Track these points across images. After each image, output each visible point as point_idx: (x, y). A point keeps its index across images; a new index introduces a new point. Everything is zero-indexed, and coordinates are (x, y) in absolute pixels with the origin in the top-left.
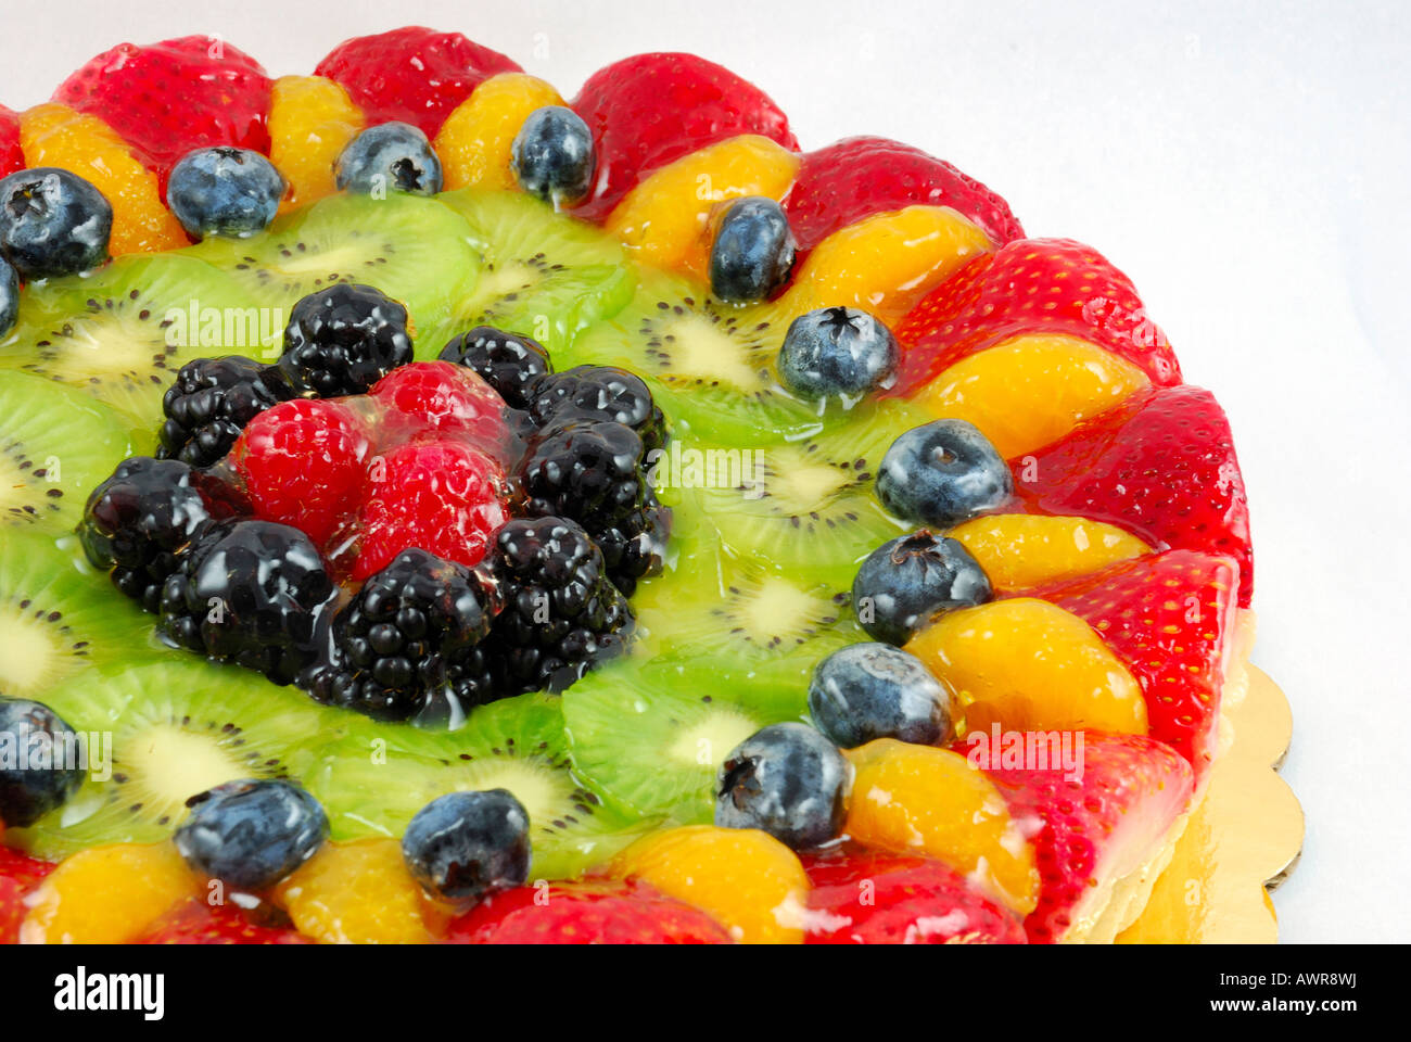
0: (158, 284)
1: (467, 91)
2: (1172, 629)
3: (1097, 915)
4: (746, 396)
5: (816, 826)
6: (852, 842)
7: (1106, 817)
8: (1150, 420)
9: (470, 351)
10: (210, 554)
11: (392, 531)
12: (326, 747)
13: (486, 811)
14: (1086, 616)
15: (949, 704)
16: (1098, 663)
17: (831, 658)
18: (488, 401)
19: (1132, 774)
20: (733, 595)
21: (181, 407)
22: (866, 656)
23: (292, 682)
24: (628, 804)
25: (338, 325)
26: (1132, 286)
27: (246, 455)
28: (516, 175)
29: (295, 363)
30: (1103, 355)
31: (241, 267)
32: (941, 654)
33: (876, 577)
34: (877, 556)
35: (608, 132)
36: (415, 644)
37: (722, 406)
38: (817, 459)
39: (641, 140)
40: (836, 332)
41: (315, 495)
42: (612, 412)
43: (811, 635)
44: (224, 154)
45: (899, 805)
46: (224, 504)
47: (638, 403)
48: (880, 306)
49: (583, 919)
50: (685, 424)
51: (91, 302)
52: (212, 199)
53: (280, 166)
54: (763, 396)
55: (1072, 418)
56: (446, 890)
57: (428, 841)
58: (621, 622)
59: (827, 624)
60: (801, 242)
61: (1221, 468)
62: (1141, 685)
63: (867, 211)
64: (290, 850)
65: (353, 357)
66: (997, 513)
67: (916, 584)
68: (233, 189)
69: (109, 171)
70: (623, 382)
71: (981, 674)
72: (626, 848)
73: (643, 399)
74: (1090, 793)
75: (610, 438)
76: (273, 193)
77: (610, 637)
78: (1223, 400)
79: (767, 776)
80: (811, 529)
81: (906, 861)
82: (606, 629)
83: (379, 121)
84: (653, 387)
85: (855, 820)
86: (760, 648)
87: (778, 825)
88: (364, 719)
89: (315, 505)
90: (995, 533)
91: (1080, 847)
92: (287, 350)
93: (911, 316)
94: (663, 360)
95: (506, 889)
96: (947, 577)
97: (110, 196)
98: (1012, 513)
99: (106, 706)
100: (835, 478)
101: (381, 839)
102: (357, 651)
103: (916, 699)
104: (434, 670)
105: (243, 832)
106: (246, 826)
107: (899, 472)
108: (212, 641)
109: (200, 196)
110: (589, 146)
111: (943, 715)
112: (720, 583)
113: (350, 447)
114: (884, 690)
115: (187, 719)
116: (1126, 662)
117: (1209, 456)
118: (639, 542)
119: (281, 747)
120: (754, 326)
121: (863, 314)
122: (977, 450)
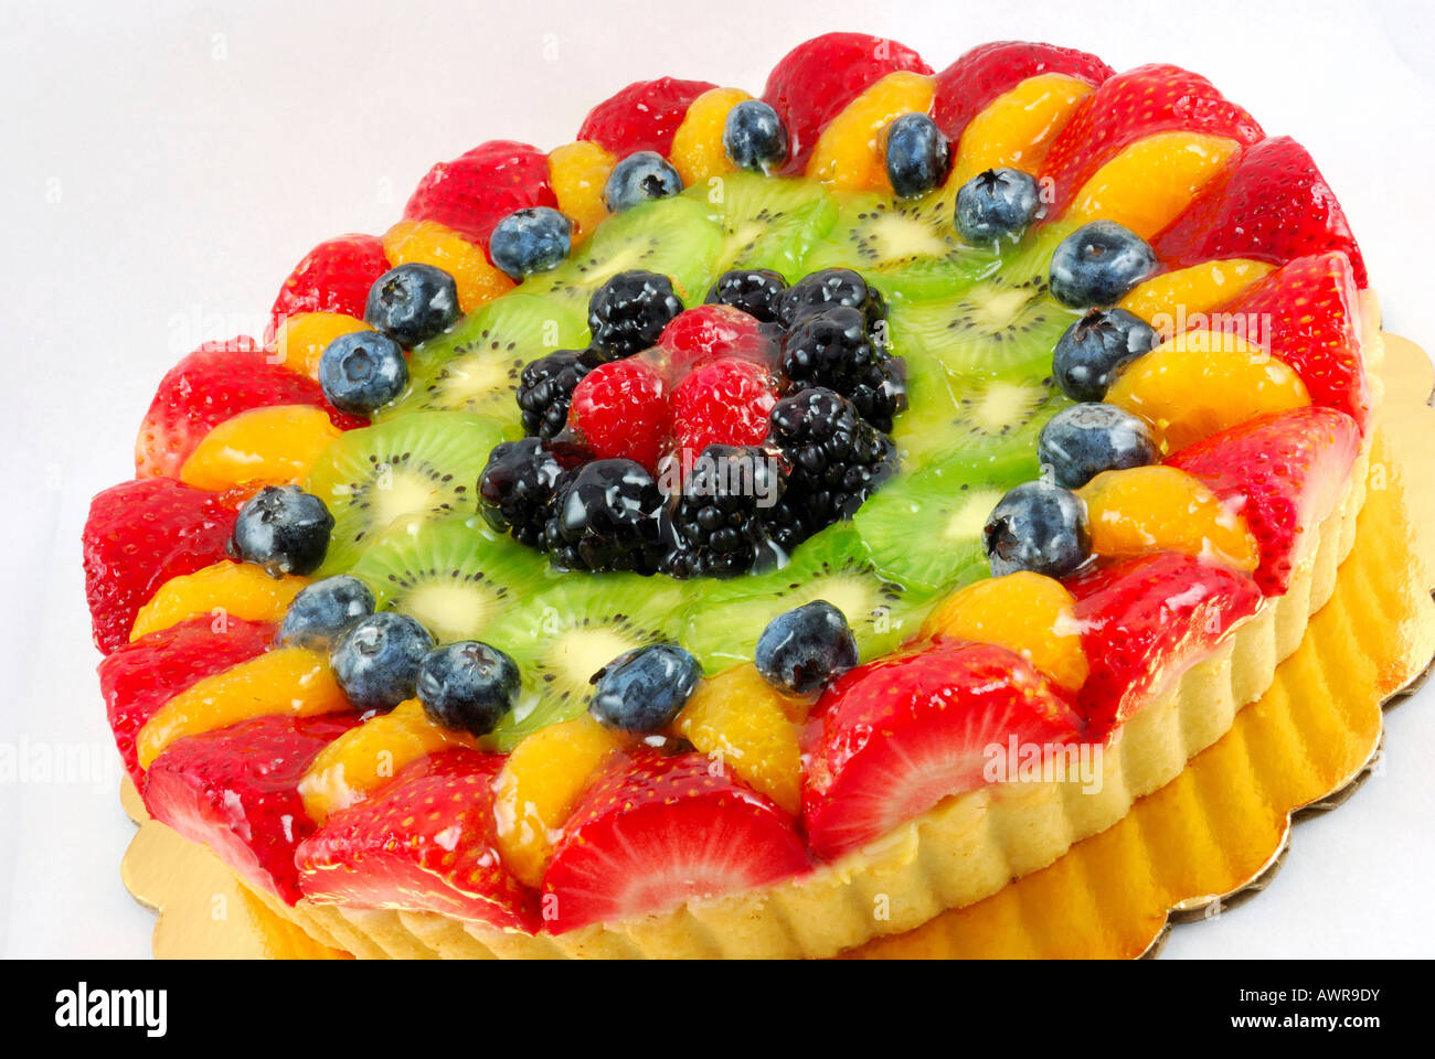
0: (499, 321)
1: (680, 118)
2: (1307, 319)
3: (1313, 554)
4: (940, 260)
5: (1068, 554)
6: (1100, 558)
7: (1294, 476)
8: (1247, 172)
9: (724, 292)
10: (568, 496)
11: (697, 439)
12: (686, 611)
13: (808, 620)
15: (1149, 432)
16: (1255, 362)
17: (1047, 425)
18: (744, 324)
20: (966, 405)
21: (529, 400)
22: (1073, 416)
23: (657, 570)
24: (924, 583)
25: (622, 304)
27: (577, 418)
28: (731, 160)
29: (601, 342)
30: (1198, 137)
31: (554, 289)
32: (1133, 397)
33: (1067, 356)
34: (1064, 340)
35: (791, 109)
36: (734, 515)
37: (922, 272)
38: (1004, 287)
39: (815, 106)
40: (991, 189)
41: (635, 431)
42: (837, 301)
43: (1032, 415)
44: (520, 215)
45: (1127, 519)
46: (570, 457)
47: (855, 288)
48: (1022, 161)
49: (902, 678)
50: (898, 294)
51: (457, 349)
52: (522, 249)
53: (566, 212)
54: (951, 257)
55: (1191, 191)
56: (798, 688)
57: (772, 656)
58: (883, 451)
59: (1043, 404)
60: (950, 136)
61: (1313, 189)
62: (1295, 369)
63: (994, 96)
64: (674, 693)
65: (640, 324)
66: (1146, 280)
67: (1099, 350)
68: (534, 237)
69: (447, 254)
70: (839, 277)
71: (1169, 402)
72: (928, 617)
73: (859, 285)
74: (1275, 463)
75: (838, 319)
76: (563, 231)
77: (880, 464)
78: (1298, 139)
79: (1018, 529)
80: (1011, 338)
81: (1148, 559)
82: (874, 460)
83: (626, 156)
84: (866, 276)
85: (1099, 540)
86: (995, 437)
87: (1039, 563)
88: (714, 582)
89: (637, 438)
90: (1150, 294)
91: (1280, 506)
92: (594, 334)
93: (1047, 160)
94: (871, 254)
95: (842, 674)
96: (1121, 338)
97: (452, 271)
98: (1160, 274)
99: (527, 629)
100: (1021, 296)
101: (740, 665)
102: (694, 533)
103: (1123, 436)
104: (753, 528)
105: (635, 690)
106: (636, 685)
107: (1065, 274)
108: (590, 560)
109: (512, 250)
110: (777, 123)
111: (1146, 441)
112: (953, 399)
113: (649, 387)
114: (1094, 436)
115: (586, 621)
116: (1277, 356)
117: (1301, 182)
118: (883, 389)
119: (659, 620)
120: (933, 209)
121: (1008, 170)
122: (1120, 237)
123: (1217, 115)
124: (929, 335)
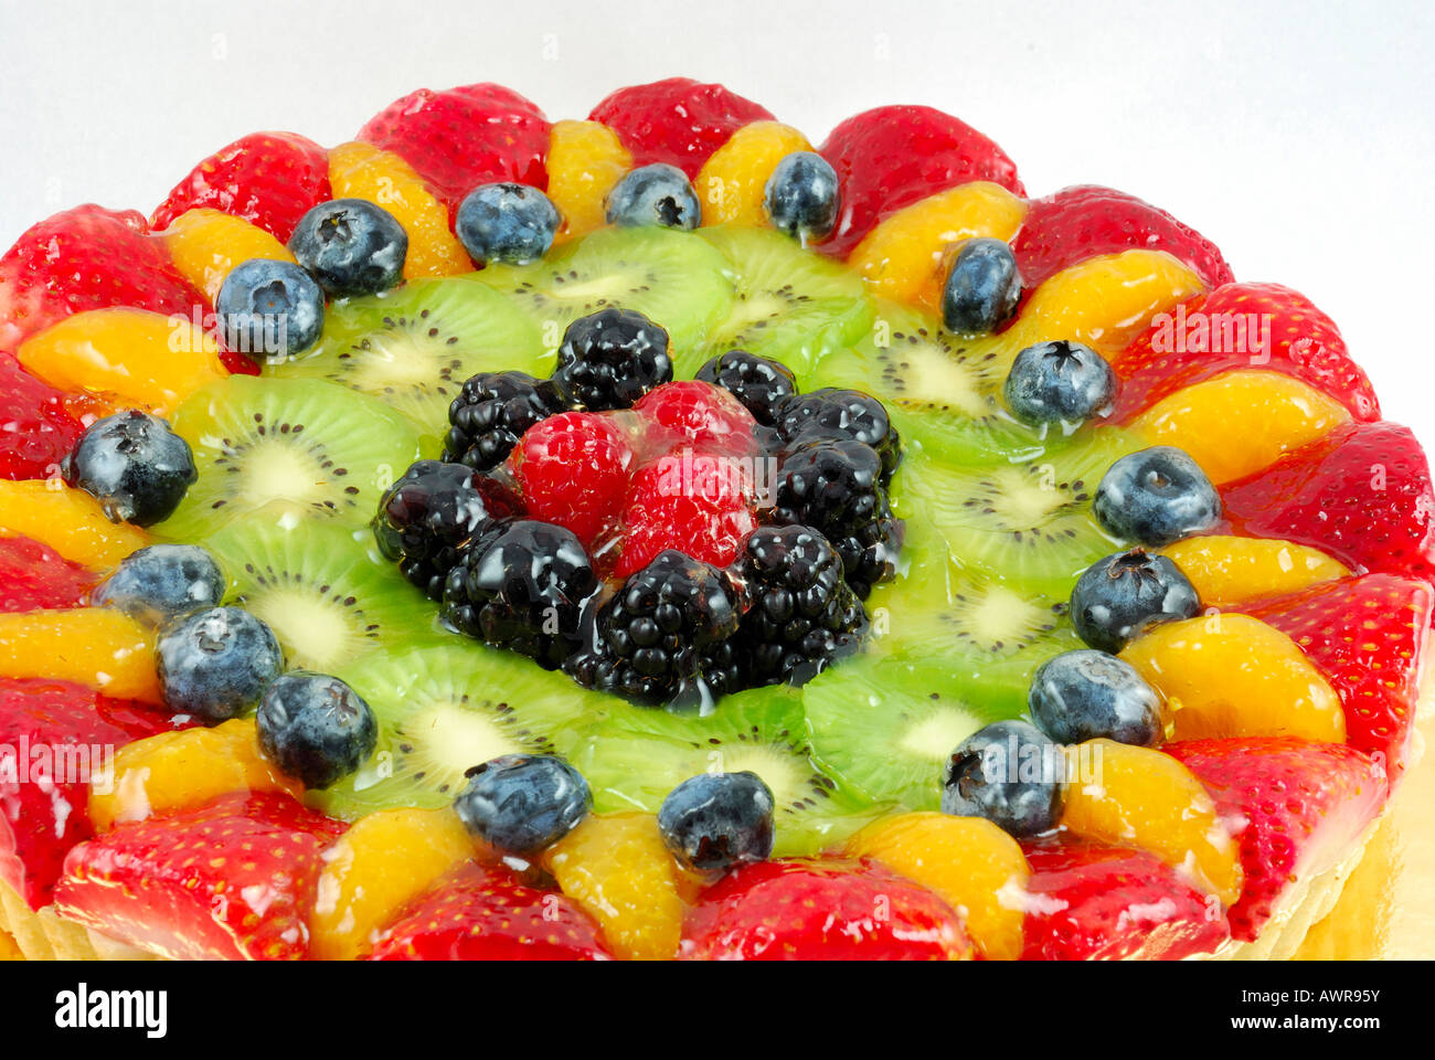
0: (446, 305)
1: (724, 138)
2: (1370, 646)
3: (1294, 908)
4: (974, 420)
5: (1036, 816)
6: (1068, 833)
7: (1307, 818)
8: (1351, 452)
9: (723, 372)
10: (489, 549)
11: (651, 534)
12: (590, 727)
13: (735, 791)
14: (1289, 632)
15: (1160, 708)
16: (1300, 675)
17: (1051, 662)
18: (740, 418)
19: (1332, 779)
20: (959, 601)
21: (464, 416)
22: (1083, 662)
23: (560, 667)
24: (862, 790)
25: (607, 346)
26: (1337, 329)
27: (523, 461)
28: (767, 214)
29: (567, 379)
30: (1308, 391)
31: (520, 291)
32: (1153, 662)
33: (1093, 591)
34: (1095, 570)
35: (852, 177)
36: (671, 637)
37: (951, 428)
38: (1038, 480)
39: (882, 184)
40: (1060, 364)
41: (583, 499)
42: (852, 431)
43: (1031, 640)
44: (507, 190)
45: (1113, 800)
46: (502, 505)
47: (876, 423)
48: (1100, 340)
49: (822, 893)
50: (918, 444)
51: (387, 320)
52: (496, 229)
53: (556, 201)
54: (989, 421)
55: (1278, 449)
56: (697, 861)
57: (682, 817)
59: (1046, 632)
60: (1028, 280)
61: (1418, 499)
62: (1340, 696)
63: (1089, 253)
64: (557, 820)
65: (619, 375)
66: (1206, 534)
67: (1131, 597)
68: (515, 221)
69: (405, 202)
70: (863, 405)
71: (1190, 682)
72: (860, 831)
73: (881, 420)
74: (1291, 796)
75: (852, 456)
76: (550, 226)
77: (847, 637)
78: (1419, 436)
80: (1032, 543)
81: (1117, 852)
82: (843, 629)
83: (645, 163)
84: (890, 410)
85: (1072, 812)
86: (984, 652)
87: (1001, 814)
88: (623, 703)
89: (584, 509)
90: (1205, 552)
91: (1282, 845)
92: (560, 367)
93: (1128, 350)
94: (898, 385)
95: (752, 864)
96: (1160, 592)
97: (406, 225)
98: (1220, 534)
99: (394, 683)
100: (1055, 498)
101: (638, 813)
102: (619, 641)
103: (1129, 704)
104: (687, 660)
105: (516, 801)
106: (519, 796)
107: (1116, 494)
108: (489, 628)
109: (485, 226)
110: (835, 189)
111: (1153, 719)
112: (948, 591)
113: (615, 457)
114: (1100, 694)
115: (465, 697)
116: (1326, 676)
117: (1407, 487)
118: (874, 550)
119: (549, 726)
120: (982, 357)
121: (1084, 348)
122: (1189, 476)
123: (1336, 373)
124: (939, 504)
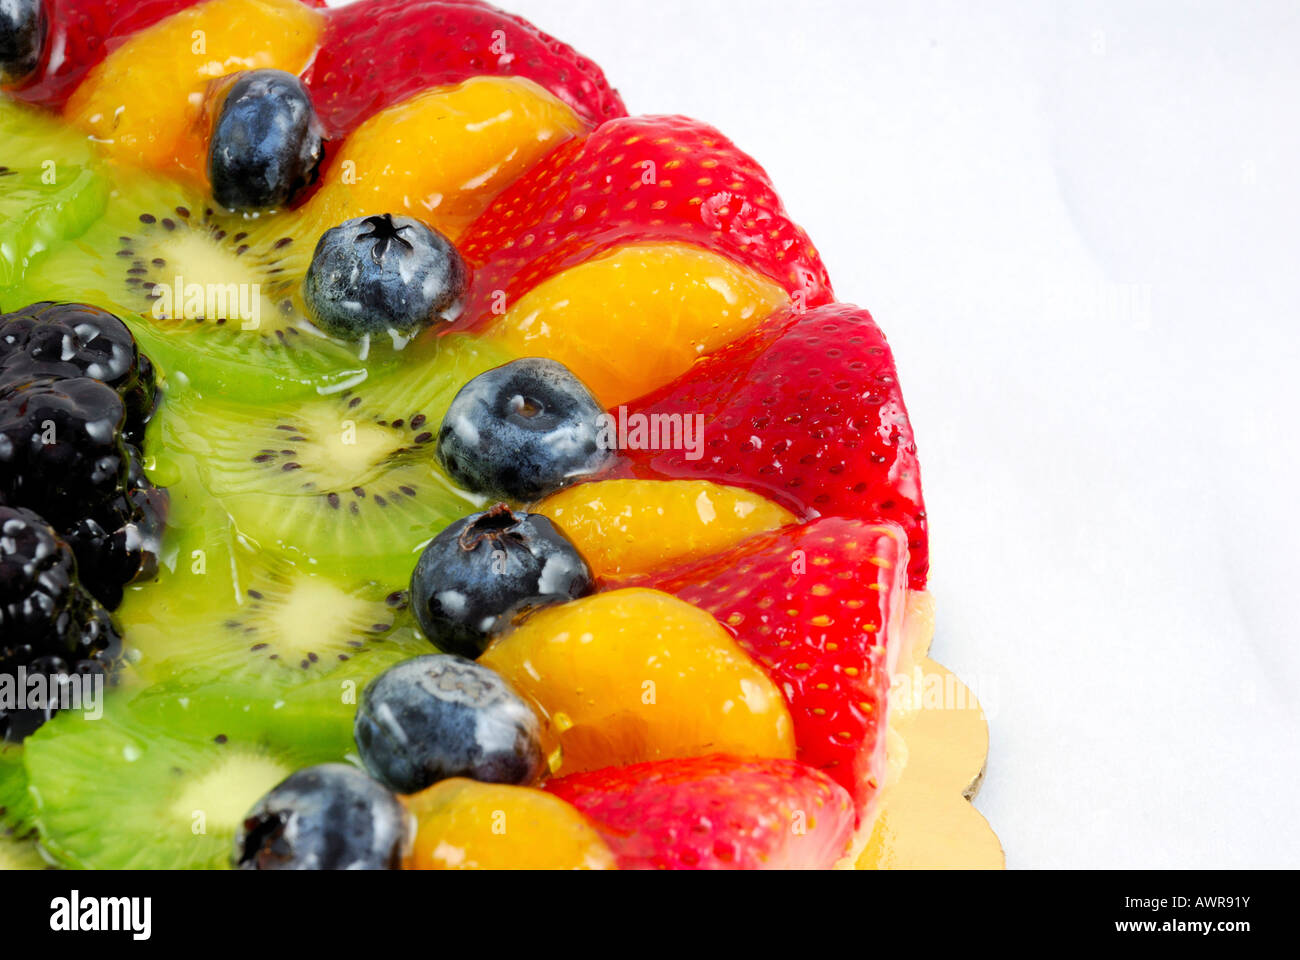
2: (822, 620)
4: (264, 338)
8: (790, 350)
14: (713, 609)
15: (539, 730)
16: (728, 668)
17: (383, 676)
19: (773, 809)
20: (252, 600)
22: (428, 673)
26: (765, 175)
30: (728, 267)
32: (528, 666)
33: (440, 569)
34: (441, 541)
37: (231, 351)
38: (360, 418)
40: (380, 249)
42: (81, 364)
43: (358, 648)
45: (475, 864)
47: (116, 351)
48: (438, 211)
50: (182, 376)
54: (286, 337)
55: (694, 351)
58: (101, 643)
59: (379, 634)
60: (331, 128)
61: (882, 410)
62: (784, 694)
63: (417, 85)
66: (596, 479)
67: (493, 575)
70: (95, 324)
71: (580, 689)
73: (123, 345)
74: (720, 836)
75: (80, 400)
77: (90, 663)
78: (881, 321)
79: (301, 836)
80: (354, 509)
82: (83, 652)
84: (138, 330)
86: (291, 669)
90: (594, 505)
93: (479, 225)
94: (149, 291)
96: (533, 565)
98: (617, 477)
100: (386, 441)
103: (494, 731)
107: (468, 431)
110: (36, 6)
111: (531, 744)
112: (236, 585)
114: (453, 715)
116: (764, 666)
117: (867, 394)
118: (124, 536)
120: (271, 243)
121: (415, 224)
122: (569, 397)
123: (767, 238)
124: (217, 463)
